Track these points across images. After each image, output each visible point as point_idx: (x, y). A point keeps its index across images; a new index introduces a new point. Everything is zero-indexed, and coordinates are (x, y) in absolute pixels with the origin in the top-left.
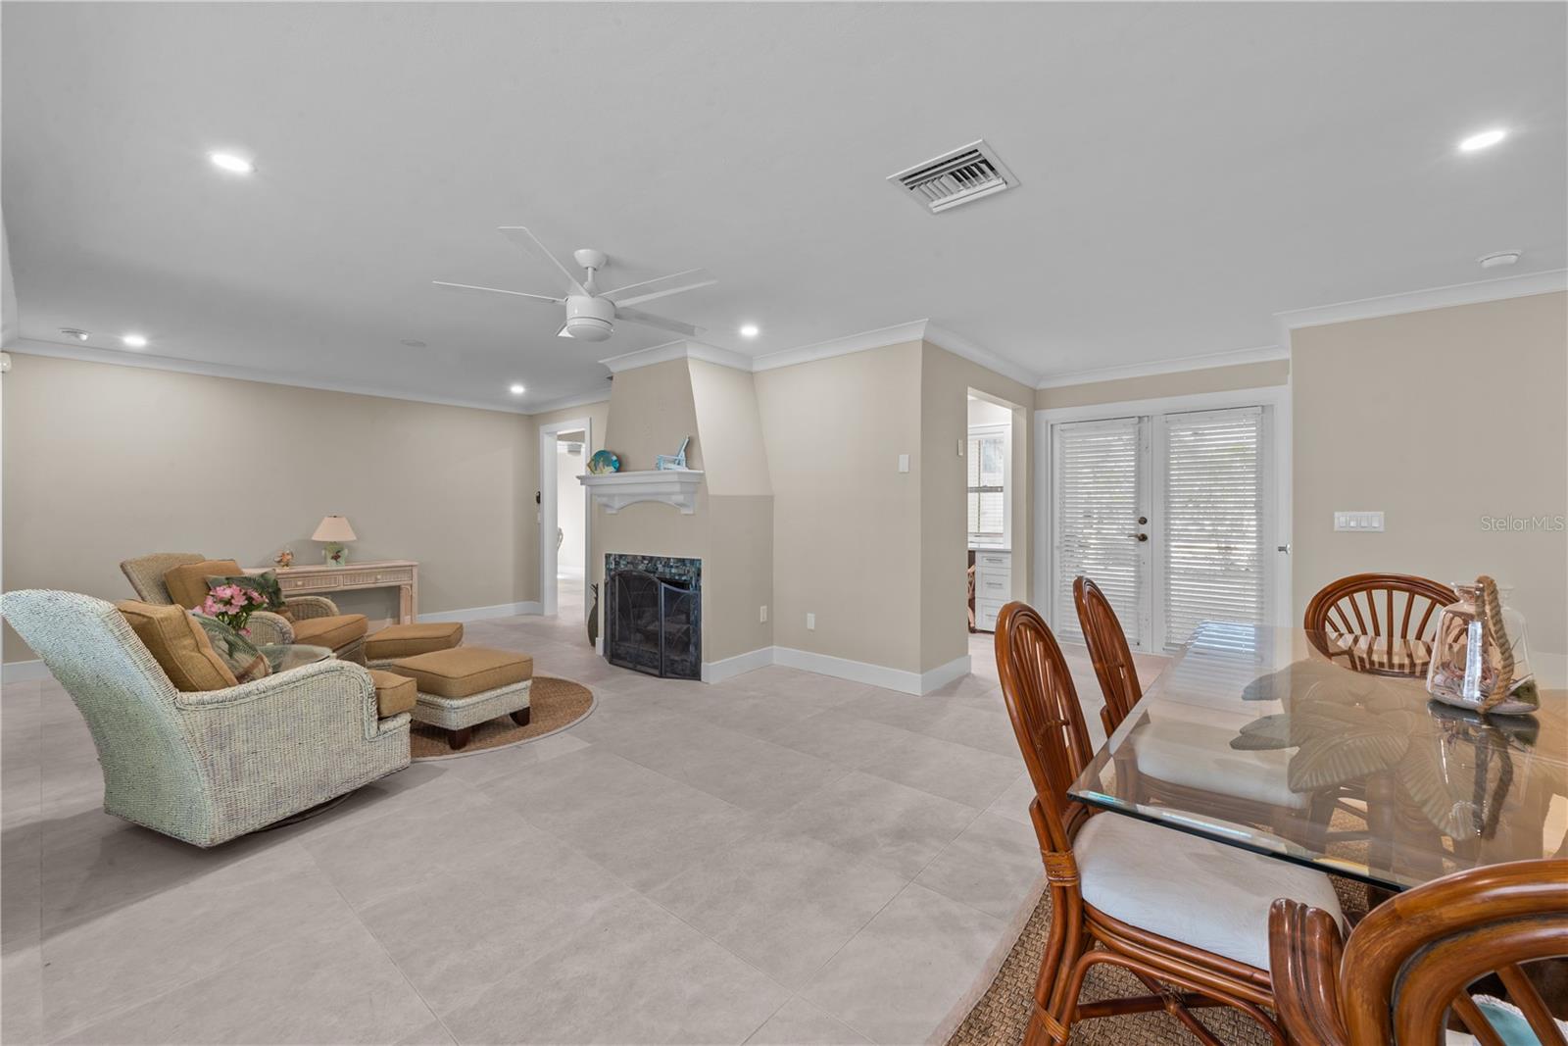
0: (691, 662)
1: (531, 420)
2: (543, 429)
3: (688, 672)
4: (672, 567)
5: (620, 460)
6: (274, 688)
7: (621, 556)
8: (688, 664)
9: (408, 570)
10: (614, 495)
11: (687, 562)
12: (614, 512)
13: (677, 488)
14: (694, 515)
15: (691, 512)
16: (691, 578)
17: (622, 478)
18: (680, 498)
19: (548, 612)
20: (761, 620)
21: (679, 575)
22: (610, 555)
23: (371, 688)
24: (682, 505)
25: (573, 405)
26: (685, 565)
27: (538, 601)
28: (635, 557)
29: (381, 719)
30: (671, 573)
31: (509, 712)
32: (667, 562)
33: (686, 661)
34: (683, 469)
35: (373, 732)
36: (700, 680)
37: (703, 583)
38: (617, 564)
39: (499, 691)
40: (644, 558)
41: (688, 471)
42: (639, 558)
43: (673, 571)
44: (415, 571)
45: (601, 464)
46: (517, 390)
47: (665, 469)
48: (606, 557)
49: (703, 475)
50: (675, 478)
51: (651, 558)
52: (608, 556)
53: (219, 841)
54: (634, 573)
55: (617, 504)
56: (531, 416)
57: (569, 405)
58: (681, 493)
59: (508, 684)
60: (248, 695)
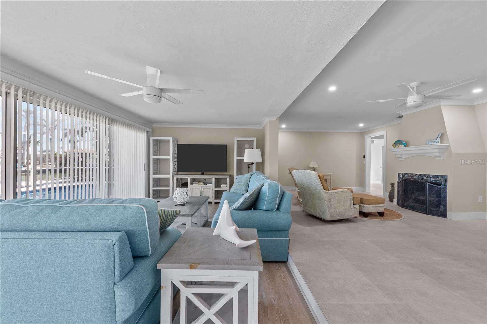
0: (441, 211)
1: (362, 134)
2: (366, 136)
3: (440, 215)
4: (431, 178)
5: (406, 143)
6: (337, 192)
7: (405, 174)
8: (440, 212)
9: (330, 175)
10: (403, 154)
11: (439, 176)
12: (403, 159)
13: (437, 151)
14: (444, 160)
15: (443, 159)
16: (442, 182)
17: (407, 148)
18: (438, 154)
19: (367, 191)
20: (479, 201)
21: (435, 181)
22: (400, 173)
23: (352, 197)
24: (437, 157)
25: (378, 128)
26: (438, 177)
27: (364, 187)
28: (412, 174)
29: (354, 204)
30: (430, 180)
31: (377, 211)
32: (429, 176)
33: (439, 211)
34: (440, 144)
35: (352, 207)
36: (447, 218)
37: (448, 184)
38: (403, 176)
39: (376, 205)
40: (416, 174)
41: (441, 144)
42: (414, 175)
43: (432, 179)
44: (331, 175)
45: (399, 144)
46: (361, 125)
47: (431, 144)
48: (398, 174)
49: (449, 146)
50: (437, 147)
51: (420, 175)
52: (399, 174)
53: (329, 220)
54: (412, 179)
55: (404, 157)
56: (362, 132)
57: (376, 128)
58: (438, 152)
59: (378, 204)
60: (333, 192)
